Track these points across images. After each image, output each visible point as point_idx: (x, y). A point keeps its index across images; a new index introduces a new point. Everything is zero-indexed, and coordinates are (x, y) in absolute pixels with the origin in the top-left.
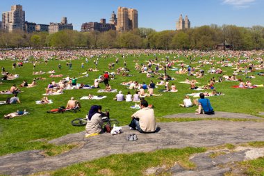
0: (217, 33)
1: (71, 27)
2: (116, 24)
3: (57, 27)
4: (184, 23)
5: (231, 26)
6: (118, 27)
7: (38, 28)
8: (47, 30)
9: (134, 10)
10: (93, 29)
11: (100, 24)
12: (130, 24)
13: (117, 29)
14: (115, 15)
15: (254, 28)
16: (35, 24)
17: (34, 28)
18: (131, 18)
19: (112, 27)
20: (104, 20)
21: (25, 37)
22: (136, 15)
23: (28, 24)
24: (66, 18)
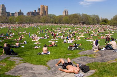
0: (79, 17)
1: (23, 14)
2: (40, 12)
3: (18, 14)
4: (66, 12)
5: (85, 14)
6: (41, 14)
7: (11, 14)
8: (14, 15)
9: (47, 6)
10: (31, 15)
11: (34, 12)
12: (45, 12)
13: (40, 15)
14: (39, 9)
15: (93, 15)
16: (10, 13)
17: (9, 14)
18: (46, 10)
19: (38, 14)
20: (35, 11)
21: (7, 18)
22: (47, 9)
23: (7, 13)
24: (21, 10)
